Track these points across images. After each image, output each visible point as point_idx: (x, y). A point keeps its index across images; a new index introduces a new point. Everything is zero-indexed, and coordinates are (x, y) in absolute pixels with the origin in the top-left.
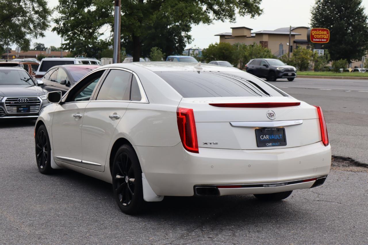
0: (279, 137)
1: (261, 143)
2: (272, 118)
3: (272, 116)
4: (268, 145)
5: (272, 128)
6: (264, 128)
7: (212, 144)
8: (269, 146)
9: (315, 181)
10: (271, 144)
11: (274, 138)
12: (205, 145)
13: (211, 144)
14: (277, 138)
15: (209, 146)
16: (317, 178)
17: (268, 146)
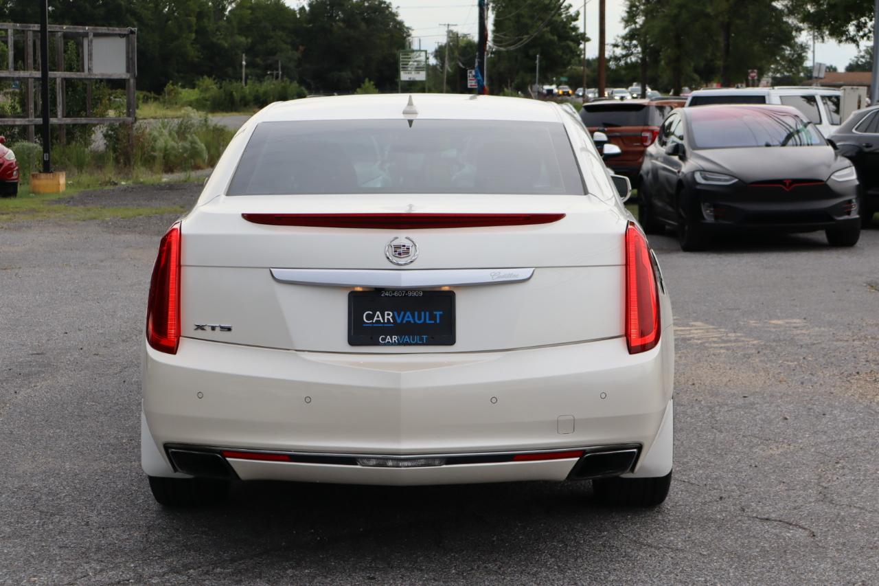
0: (430, 320)
1: (361, 335)
2: (402, 261)
3: (400, 254)
4: (383, 339)
5: (407, 292)
6: (378, 291)
7: (218, 329)
8: (389, 344)
9: (577, 459)
10: (395, 338)
11: (412, 322)
12: (200, 331)
13: (213, 328)
14: (422, 321)
15: (208, 333)
16: (584, 452)
17: (385, 345)
